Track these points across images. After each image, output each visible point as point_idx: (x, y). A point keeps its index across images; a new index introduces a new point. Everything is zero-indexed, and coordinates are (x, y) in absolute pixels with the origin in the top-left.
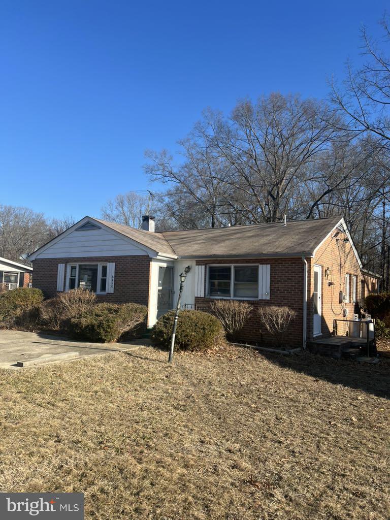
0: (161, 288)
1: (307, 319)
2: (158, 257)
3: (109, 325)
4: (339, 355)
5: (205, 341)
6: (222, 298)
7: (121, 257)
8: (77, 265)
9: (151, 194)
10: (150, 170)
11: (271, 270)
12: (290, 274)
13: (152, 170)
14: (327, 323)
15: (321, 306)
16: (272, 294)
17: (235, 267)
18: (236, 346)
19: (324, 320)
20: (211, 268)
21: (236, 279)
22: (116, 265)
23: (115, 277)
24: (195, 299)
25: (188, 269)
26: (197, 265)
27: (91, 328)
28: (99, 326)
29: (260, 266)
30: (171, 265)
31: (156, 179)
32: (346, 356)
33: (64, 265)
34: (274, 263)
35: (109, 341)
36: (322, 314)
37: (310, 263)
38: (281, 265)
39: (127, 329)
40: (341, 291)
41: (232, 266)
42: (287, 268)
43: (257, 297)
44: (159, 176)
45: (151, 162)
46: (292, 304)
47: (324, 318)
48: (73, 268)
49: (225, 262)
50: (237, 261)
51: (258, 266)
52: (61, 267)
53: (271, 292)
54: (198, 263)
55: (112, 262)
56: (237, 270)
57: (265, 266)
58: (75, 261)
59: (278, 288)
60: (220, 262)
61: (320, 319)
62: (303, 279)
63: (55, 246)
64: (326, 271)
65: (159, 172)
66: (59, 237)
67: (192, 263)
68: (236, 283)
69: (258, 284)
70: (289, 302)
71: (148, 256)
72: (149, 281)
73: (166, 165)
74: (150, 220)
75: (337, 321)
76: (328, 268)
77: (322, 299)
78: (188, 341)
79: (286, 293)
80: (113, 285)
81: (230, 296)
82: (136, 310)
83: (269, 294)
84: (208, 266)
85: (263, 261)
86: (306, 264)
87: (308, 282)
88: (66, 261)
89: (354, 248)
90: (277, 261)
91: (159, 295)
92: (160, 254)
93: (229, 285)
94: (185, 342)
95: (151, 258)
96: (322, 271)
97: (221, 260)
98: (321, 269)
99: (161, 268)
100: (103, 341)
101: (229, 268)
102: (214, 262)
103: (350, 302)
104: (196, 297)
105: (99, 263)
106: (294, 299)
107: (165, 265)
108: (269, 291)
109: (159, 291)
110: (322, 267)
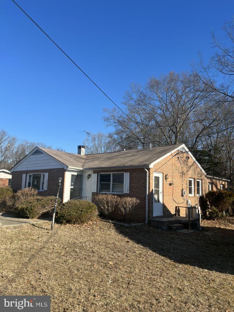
0: (72, 187)
1: (148, 205)
2: (68, 169)
3: (31, 209)
4: (165, 228)
5: (81, 218)
6: (105, 193)
7: (51, 169)
8: (32, 174)
9: (87, 133)
10: (106, 120)
11: (130, 176)
12: (140, 178)
13: (108, 120)
14: (168, 208)
15: (162, 197)
16: (131, 190)
17: (113, 174)
18: (104, 221)
19: (165, 206)
20: (101, 175)
21: (113, 181)
22: (49, 174)
23: (48, 181)
24: (92, 194)
25: (89, 176)
26: (93, 173)
27: (22, 210)
28: (26, 209)
29: (125, 173)
30: (80, 173)
31: (110, 125)
32: (170, 228)
33: (25, 174)
34: (131, 172)
35: (32, 218)
36: (163, 202)
37: (150, 171)
38: (135, 173)
39: (45, 211)
40: (183, 189)
41: (111, 173)
42: (138, 174)
43: (123, 192)
44: (111, 123)
45: (106, 115)
46: (141, 196)
47: (165, 205)
48: (30, 176)
49: (107, 171)
50: (113, 171)
51: (123, 174)
52: (24, 175)
53: (130, 189)
54: (94, 172)
55: (47, 172)
56: (114, 175)
57: (127, 173)
58: (31, 172)
59: (134, 186)
60: (105, 171)
61: (162, 205)
62: (146, 181)
63: (22, 164)
64: (166, 176)
65: (111, 121)
66: (24, 159)
67: (90, 172)
68: (113, 183)
69: (123, 184)
70: (139, 195)
71: (63, 168)
72: (64, 183)
73: (115, 116)
74: (82, 148)
75: (180, 208)
76: (167, 174)
77: (163, 193)
78: (71, 218)
79: (137, 189)
80: (47, 186)
81: (110, 192)
82: (52, 200)
83: (129, 190)
84: (99, 174)
85: (126, 171)
86: (147, 172)
87: (148, 182)
88: (27, 172)
89: (197, 162)
90: (133, 170)
91: (71, 191)
92: (69, 167)
93: (109, 185)
94: (69, 219)
95: (66, 170)
96: (163, 176)
97: (105, 170)
98: (162, 175)
99: (73, 175)
100: (28, 218)
101: (110, 175)
102: (102, 171)
103: (195, 196)
104: (93, 193)
105: (41, 173)
106: (142, 193)
107: (76, 174)
108: (129, 188)
109: (71, 189)
110: (163, 174)
